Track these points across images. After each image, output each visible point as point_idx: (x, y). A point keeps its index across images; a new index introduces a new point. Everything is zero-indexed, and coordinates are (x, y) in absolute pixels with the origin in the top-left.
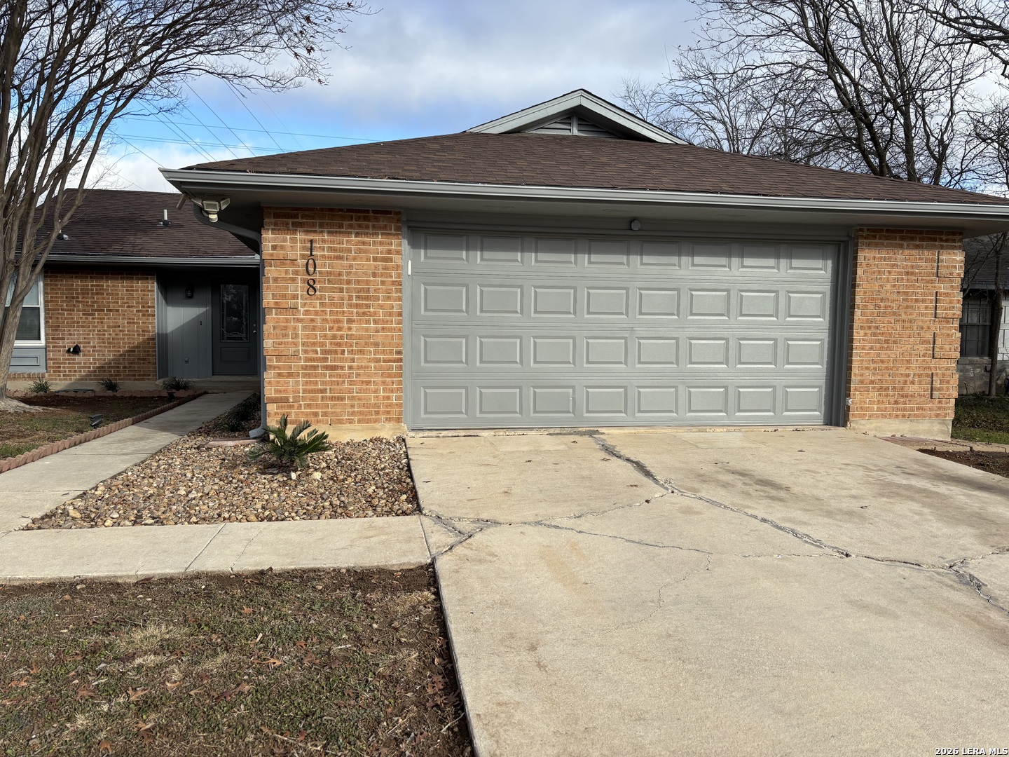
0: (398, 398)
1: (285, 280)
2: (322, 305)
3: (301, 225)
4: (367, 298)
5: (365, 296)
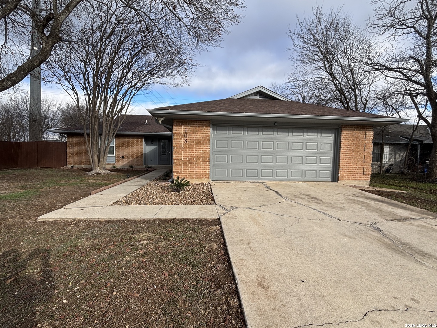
0: (208, 172)
1: (179, 139)
2: (188, 146)
3: (183, 124)
4: (201, 144)
5: (200, 144)
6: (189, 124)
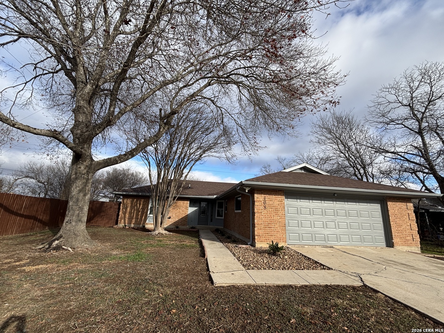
0: (285, 236)
1: (259, 206)
2: (267, 212)
3: (263, 193)
5: (277, 210)
6: (267, 193)
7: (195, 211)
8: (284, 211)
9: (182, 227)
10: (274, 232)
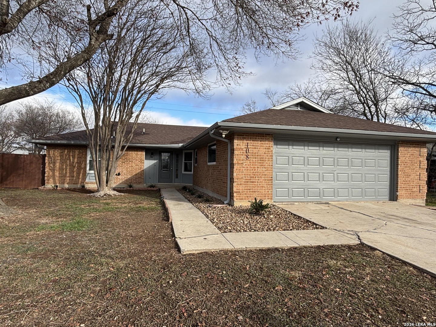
0: (271, 192)
1: (240, 155)
2: (250, 162)
3: (245, 138)
4: (263, 161)
6: (250, 138)
7: (154, 165)
8: (272, 161)
9: (136, 186)
10: (258, 187)
